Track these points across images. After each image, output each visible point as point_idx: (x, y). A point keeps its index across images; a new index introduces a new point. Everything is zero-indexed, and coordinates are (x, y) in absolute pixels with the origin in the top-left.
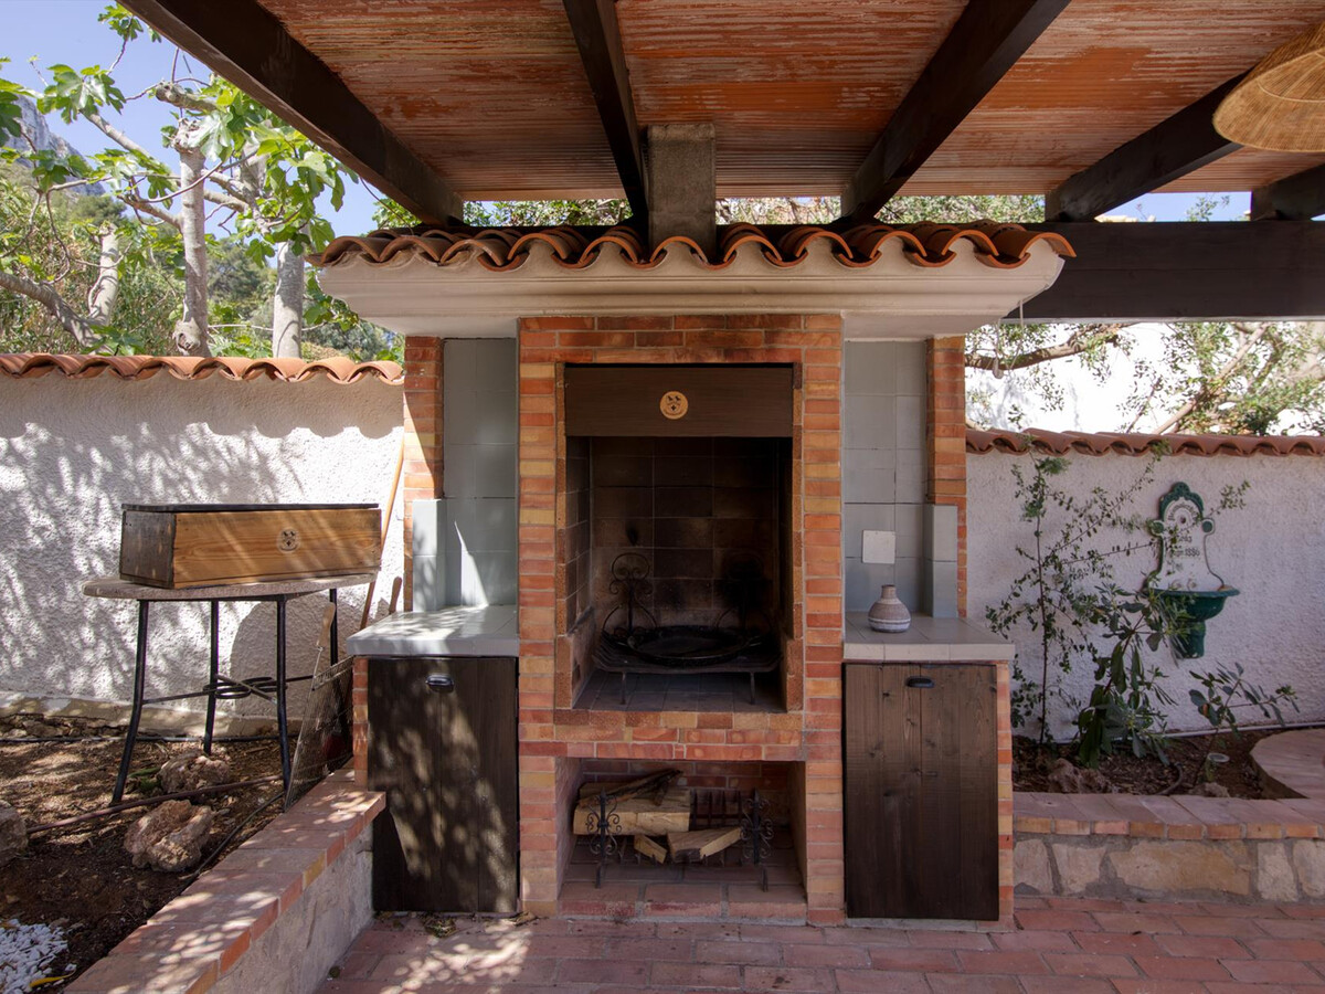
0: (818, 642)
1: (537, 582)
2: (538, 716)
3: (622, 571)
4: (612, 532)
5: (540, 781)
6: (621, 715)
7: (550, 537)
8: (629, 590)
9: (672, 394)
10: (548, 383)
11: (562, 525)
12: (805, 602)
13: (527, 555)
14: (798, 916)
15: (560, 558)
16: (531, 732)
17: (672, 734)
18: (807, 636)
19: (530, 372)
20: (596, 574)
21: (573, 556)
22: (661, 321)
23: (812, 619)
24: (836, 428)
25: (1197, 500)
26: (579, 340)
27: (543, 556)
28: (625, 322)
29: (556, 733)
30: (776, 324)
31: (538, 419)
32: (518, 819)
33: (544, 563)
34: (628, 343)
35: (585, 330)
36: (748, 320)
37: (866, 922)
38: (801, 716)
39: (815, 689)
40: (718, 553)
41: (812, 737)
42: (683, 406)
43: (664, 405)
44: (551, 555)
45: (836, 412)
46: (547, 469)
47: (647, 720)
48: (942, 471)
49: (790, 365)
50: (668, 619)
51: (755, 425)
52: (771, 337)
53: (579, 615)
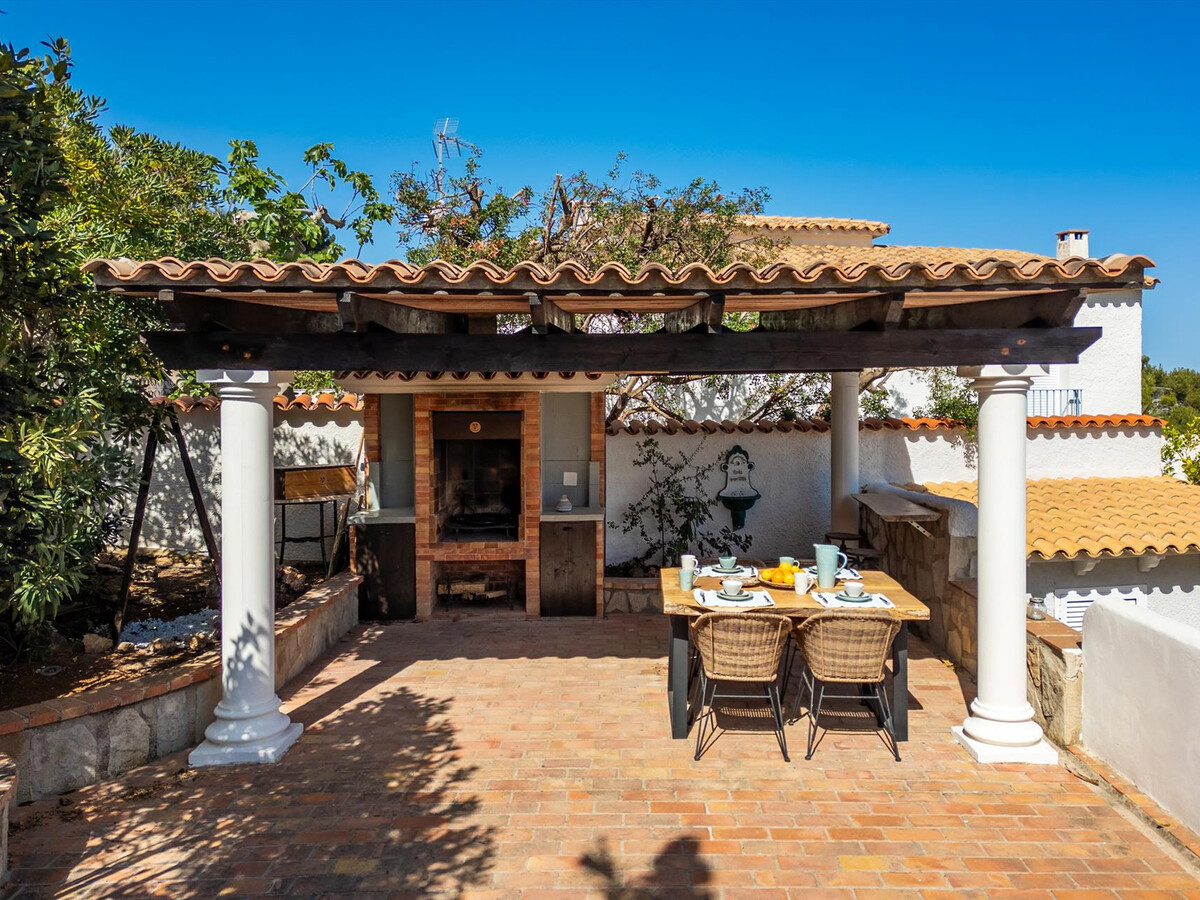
0: (531, 515)
1: (423, 495)
2: (423, 546)
3: (460, 490)
4: (455, 473)
5: (424, 571)
6: (455, 544)
7: (428, 478)
8: (463, 498)
9: (475, 423)
10: (427, 419)
11: (432, 473)
12: (526, 501)
13: (418, 485)
14: (522, 617)
15: (431, 485)
16: (420, 552)
17: (475, 551)
18: (526, 513)
19: (419, 414)
20: (449, 492)
21: (437, 484)
22: (471, 395)
23: (529, 507)
24: (538, 435)
25: (745, 454)
26: (438, 402)
27: (424, 485)
28: (456, 395)
29: (430, 552)
30: (515, 396)
31: (423, 433)
32: (415, 584)
33: (425, 488)
34: (458, 403)
35: (441, 398)
36: (504, 394)
37: (547, 618)
38: (524, 543)
39: (530, 533)
40: (501, 482)
41: (528, 550)
42: (479, 428)
43: (471, 427)
44: (428, 485)
45: (538, 429)
46: (426, 452)
47: (465, 546)
48: (594, 448)
49: (520, 412)
50: (480, 511)
51: (508, 435)
52: (513, 401)
53: (440, 508)
